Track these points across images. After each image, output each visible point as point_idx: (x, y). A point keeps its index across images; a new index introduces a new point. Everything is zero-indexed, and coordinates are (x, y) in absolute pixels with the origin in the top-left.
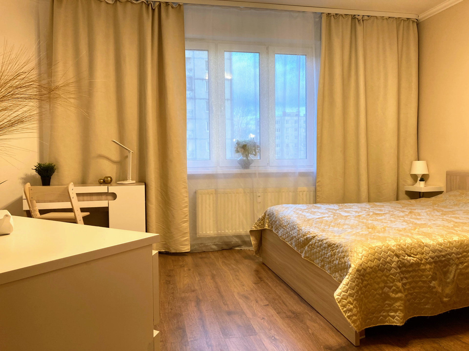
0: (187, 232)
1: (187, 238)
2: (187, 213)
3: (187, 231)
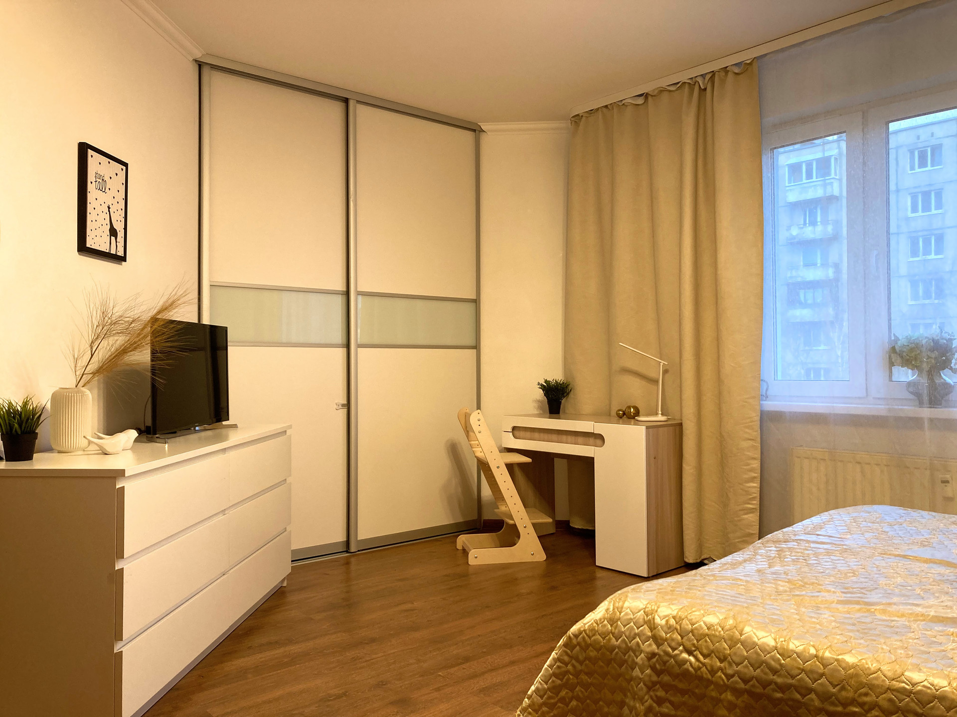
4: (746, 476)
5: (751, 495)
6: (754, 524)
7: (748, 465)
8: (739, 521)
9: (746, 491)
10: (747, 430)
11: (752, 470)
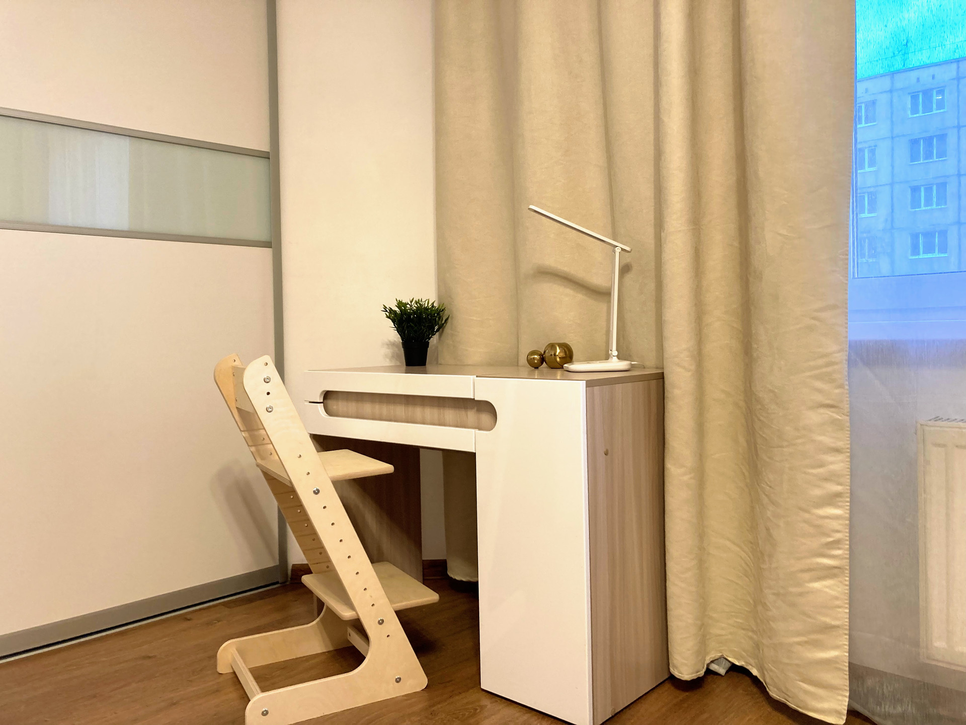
0: (838, 627)
1: (837, 657)
2: (838, 531)
3: (834, 623)
4: (817, 492)
5: (829, 536)
6: (838, 603)
7: (821, 465)
8: (801, 594)
9: (818, 527)
10: (819, 384)
11: (830, 478)
